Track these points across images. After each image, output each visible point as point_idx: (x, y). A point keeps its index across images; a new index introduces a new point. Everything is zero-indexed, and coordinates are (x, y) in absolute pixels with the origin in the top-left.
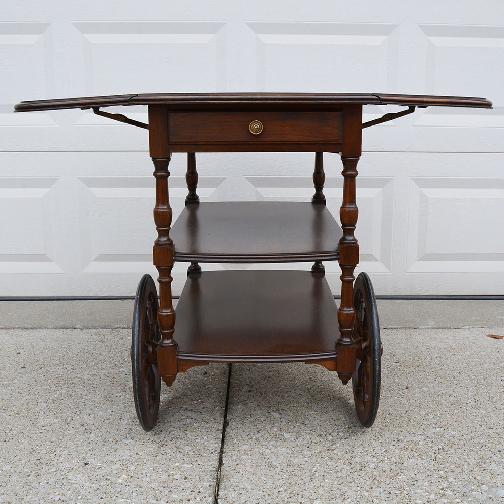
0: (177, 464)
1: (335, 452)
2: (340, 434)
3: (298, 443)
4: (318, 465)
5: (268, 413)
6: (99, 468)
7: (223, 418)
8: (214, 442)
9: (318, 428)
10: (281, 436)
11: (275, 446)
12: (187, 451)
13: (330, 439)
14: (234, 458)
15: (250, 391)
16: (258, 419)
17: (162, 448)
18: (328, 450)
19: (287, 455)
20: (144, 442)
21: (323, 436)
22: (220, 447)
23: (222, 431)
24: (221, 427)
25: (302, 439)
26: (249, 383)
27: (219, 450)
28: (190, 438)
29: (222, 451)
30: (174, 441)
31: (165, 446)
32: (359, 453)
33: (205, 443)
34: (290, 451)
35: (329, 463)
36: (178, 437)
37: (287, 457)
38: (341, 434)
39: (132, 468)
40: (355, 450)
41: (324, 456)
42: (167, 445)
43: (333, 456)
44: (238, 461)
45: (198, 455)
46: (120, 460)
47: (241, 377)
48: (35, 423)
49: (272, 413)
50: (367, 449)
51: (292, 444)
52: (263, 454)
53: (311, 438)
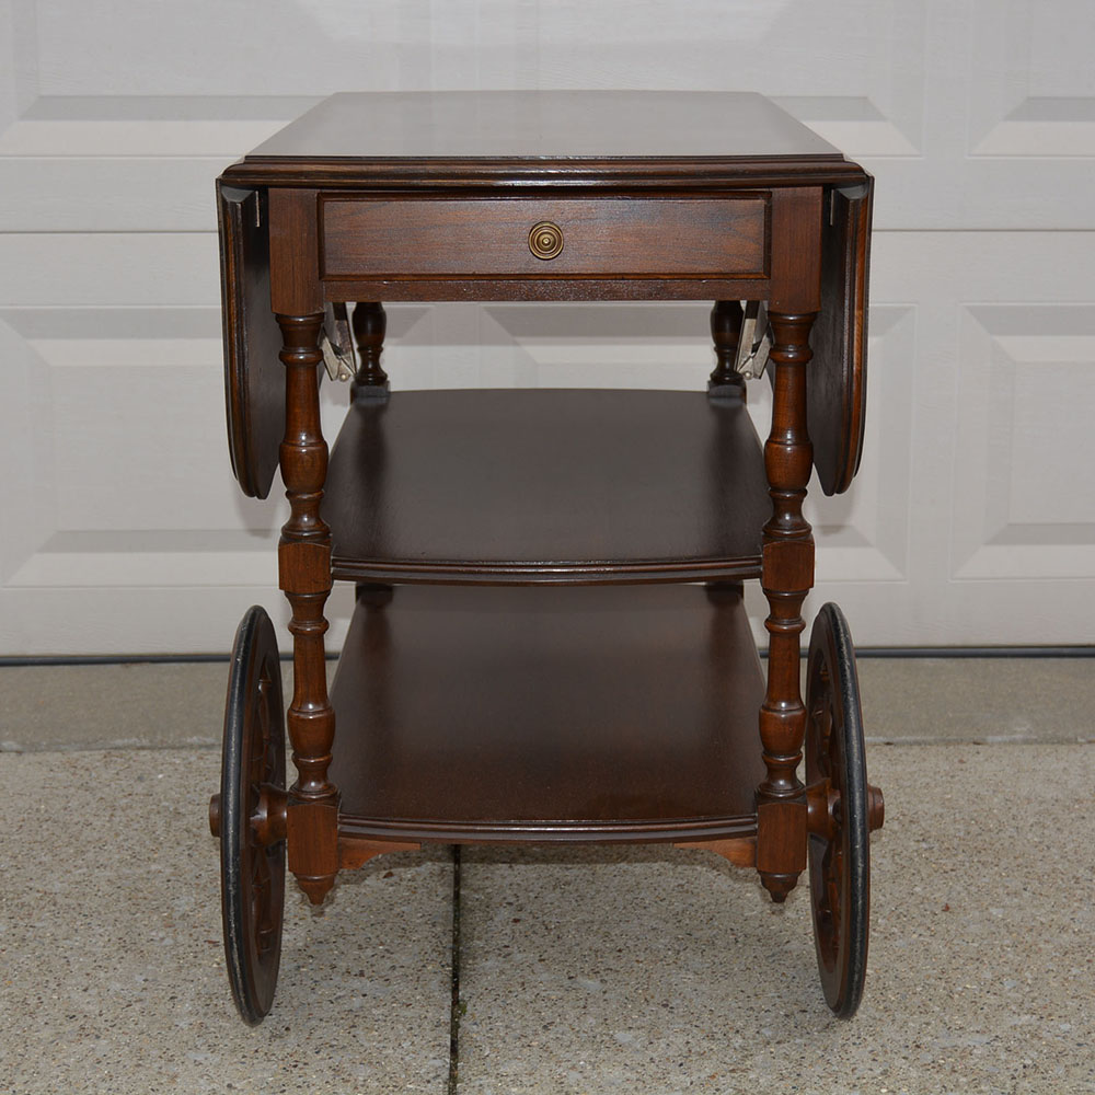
1: (752, 1076)
2: (763, 1030)
3: (654, 1055)
5: (570, 978)
7: (449, 994)
8: (431, 1056)
9: (706, 1016)
10: (606, 1038)
11: (592, 1064)
12: (361, 1079)
13: (737, 1045)
15: (516, 921)
16: (544, 994)
17: (295, 1071)
18: (733, 1071)
19: (626, 1085)
20: (244, 1057)
21: (720, 1036)
22: (448, 1066)
23: (449, 1027)
24: (446, 1016)
25: (663, 1045)
26: (512, 900)
27: (446, 1075)
28: (366, 1044)
29: (453, 1079)
30: (323, 1054)
31: (301, 1065)
32: (816, 1079)
33: (407, 1058)
34: (634, 1076)
36: (334, 1043)
38: (768, 1033)
40: (803, 1071)
41: (722, 1088)
42: (306, 1064)
43: (745, 1085)
45: (391, 1088)
47: (488, 883)
49: (580, 979)
50: (835, 1068)
51: (638, 1057)
52: (562, 1083)
53: (688, 1043)
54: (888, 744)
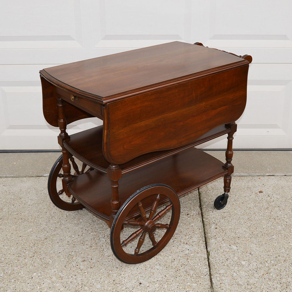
0: (189, 284)
1: (271, 275)
2: (272, 261)
3: (250, 268)
4: (264, 284)
5: (230, 245)
6: (148, 287)
7: (206, 250)
8: (205, 268)
9: (259, 257)
10: (240, 263)
11: (238, 271)
12: (192, 274)
13: (267, 266)
14: (218, 279)
15: (216, 228)
16: (225, 250)
17: (178, 272)
18: (267, 273)
19: (246, 277)
20: (167, 267)
21: (263, 263)
22: (209, 271)
23: (207, 260)
24: (206, 256)
25: (252, 265)
26: (214, 222)
27: (209, 274)
28: (191, 264)
30: (183, 267)
31: (179, 270)
32: (284, 276)
33: (200, 268)
34: (247, 274)
35: (269, 283)
36: (184, 264)
37: (246, 279)
38: (273, 262)
39: (166, 286)
40: (282, 274)
41: (266, 278)
42: (180, 270)
43: (270, 278)
44: (221, 282)
45: (198, 277)
46: (157, 281)
47: (208, 217)
48: (103, 254)
49: (232, 246)
50: (288, 273)
51: (247, 269)
52: (233, 276)
53: (257, 265)
54: (285, 175)
